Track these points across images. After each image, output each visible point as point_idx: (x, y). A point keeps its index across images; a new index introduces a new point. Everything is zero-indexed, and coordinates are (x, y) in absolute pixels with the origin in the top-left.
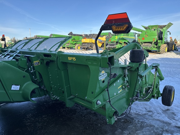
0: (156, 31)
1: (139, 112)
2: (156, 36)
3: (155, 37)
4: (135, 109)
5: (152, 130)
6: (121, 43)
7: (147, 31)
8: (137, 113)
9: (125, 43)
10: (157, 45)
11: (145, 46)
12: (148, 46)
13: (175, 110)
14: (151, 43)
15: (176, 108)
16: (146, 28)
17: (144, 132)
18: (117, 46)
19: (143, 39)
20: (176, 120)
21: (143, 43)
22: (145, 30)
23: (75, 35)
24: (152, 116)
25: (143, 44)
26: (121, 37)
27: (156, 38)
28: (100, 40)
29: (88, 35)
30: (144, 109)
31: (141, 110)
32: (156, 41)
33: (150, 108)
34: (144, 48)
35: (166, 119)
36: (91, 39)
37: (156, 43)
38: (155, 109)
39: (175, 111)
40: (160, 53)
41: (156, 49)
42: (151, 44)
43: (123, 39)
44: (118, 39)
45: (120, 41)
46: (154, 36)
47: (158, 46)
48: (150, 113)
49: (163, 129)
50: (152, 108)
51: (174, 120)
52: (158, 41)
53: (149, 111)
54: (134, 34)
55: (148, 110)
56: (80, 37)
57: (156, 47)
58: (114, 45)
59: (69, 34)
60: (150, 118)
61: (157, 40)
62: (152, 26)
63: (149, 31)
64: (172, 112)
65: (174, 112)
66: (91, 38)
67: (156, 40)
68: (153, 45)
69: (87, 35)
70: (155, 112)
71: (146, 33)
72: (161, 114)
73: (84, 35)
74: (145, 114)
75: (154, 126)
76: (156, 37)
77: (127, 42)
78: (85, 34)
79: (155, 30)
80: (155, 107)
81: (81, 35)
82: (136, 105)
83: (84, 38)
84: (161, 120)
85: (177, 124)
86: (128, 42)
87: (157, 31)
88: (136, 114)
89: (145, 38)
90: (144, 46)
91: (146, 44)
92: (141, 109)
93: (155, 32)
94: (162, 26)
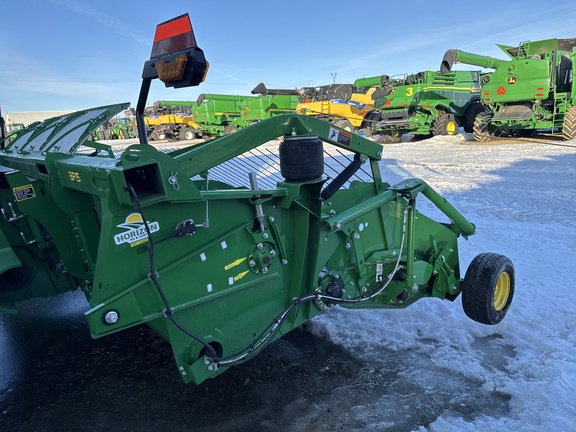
0: (548, 60)
1: (392, 343)
2: (546, 78)
3: (543, 80)
4: (381, 331)
5: (407, 403)
6: (427, 109)
7: (516, 63)
8: (385, 344)
9: (439, 107)
10: (551, 109)
11: (510, 115)
12: (518, 115)
13: (518, 337)
14: (529, 103)
15: (526, 330)
16: (512, 53)
17: (378, 410)
18: (411, 119)
19: (501, 91)
20: (507, 371)
21: (501, 107)
22: (508, 58)
23: (273, 93)
24: (430, 357)
25: (502, 110)
26: (425, 89)
27: (548, 87)
28: (358, 103)
29: (318, 89)
30: (414, 334)
31: (399, 336)
32: (546, 96)
33: (435, 328)
34: (504, 122)
35: (474, 369)
36: (325, 103)
37: (549, 104)
38: (451, 332)
39: (518, 341)
40: (562, 139)
41: (550, 125)
42: (531, 108)
43: (433, 95)
44: (415, 97)
45: (422, 103)
46: (539, 78)
47: (555, 113)
48: (427, 347)
49: (446, 399)
50: (441, 330)
51: (498, 372)
52: (556, 96)
53: (428, 341)
54: (473, 77)
55: (426, 334)
56: (293, 97)
57: (549, 116)
58: (401, 118)
59: (253, 92)
60: (423, 362)
61: (551, 94)
62: (536, 45)
63: (522, 60)
64: (509, 342)
65: (514, 344)
66: (326, 100)
67: (548, 91)
68: (538, 110)
69: (313, 89)
70: (445, 344)
71: (509, 70)
72: (464, 350)
73: (302, 92)
74: (410, 349)
75: (420, 390)
76: (547, 83)
77: (448, 106)
78: (305, 89)
79: (542, 58)
80: (452, 326)
81: (294, 93)
82: (389, 318)
83: (303, 100)
84: (454, 372)
85: (503, 386)
86: (451, 104)
87: (553, 59)
88: (378, 348)
89: (507, 88)
90: (503, 115)
91: (512, 109)
92: (402, 331)
93: (545, 64)
94: (573, 40)
